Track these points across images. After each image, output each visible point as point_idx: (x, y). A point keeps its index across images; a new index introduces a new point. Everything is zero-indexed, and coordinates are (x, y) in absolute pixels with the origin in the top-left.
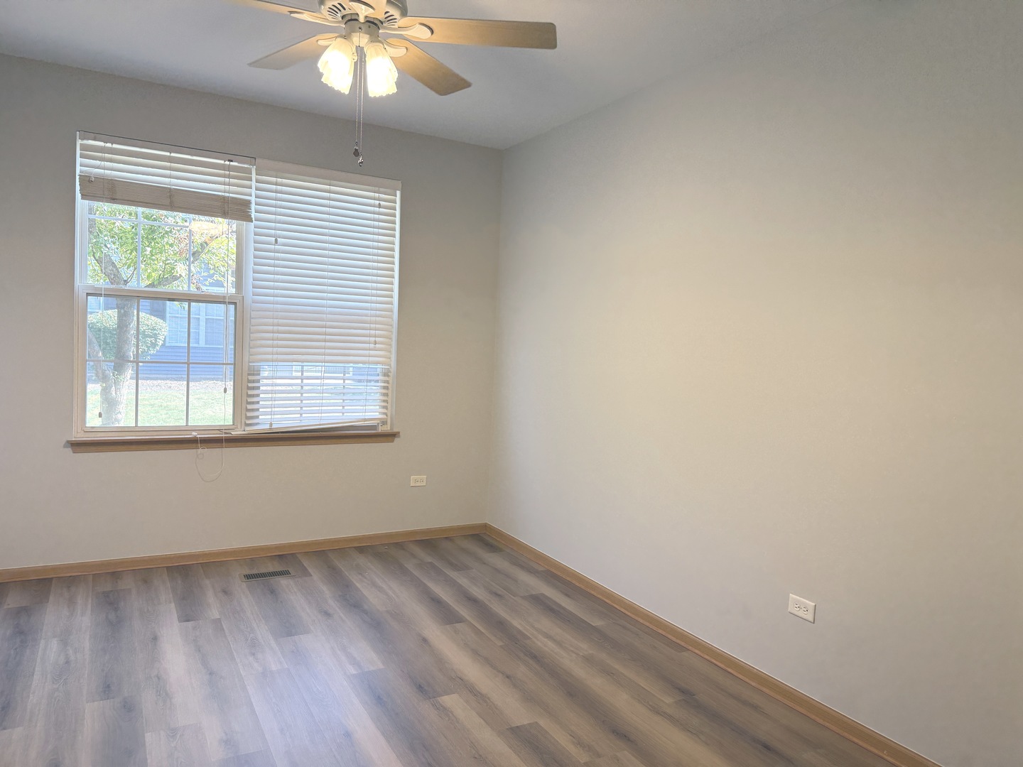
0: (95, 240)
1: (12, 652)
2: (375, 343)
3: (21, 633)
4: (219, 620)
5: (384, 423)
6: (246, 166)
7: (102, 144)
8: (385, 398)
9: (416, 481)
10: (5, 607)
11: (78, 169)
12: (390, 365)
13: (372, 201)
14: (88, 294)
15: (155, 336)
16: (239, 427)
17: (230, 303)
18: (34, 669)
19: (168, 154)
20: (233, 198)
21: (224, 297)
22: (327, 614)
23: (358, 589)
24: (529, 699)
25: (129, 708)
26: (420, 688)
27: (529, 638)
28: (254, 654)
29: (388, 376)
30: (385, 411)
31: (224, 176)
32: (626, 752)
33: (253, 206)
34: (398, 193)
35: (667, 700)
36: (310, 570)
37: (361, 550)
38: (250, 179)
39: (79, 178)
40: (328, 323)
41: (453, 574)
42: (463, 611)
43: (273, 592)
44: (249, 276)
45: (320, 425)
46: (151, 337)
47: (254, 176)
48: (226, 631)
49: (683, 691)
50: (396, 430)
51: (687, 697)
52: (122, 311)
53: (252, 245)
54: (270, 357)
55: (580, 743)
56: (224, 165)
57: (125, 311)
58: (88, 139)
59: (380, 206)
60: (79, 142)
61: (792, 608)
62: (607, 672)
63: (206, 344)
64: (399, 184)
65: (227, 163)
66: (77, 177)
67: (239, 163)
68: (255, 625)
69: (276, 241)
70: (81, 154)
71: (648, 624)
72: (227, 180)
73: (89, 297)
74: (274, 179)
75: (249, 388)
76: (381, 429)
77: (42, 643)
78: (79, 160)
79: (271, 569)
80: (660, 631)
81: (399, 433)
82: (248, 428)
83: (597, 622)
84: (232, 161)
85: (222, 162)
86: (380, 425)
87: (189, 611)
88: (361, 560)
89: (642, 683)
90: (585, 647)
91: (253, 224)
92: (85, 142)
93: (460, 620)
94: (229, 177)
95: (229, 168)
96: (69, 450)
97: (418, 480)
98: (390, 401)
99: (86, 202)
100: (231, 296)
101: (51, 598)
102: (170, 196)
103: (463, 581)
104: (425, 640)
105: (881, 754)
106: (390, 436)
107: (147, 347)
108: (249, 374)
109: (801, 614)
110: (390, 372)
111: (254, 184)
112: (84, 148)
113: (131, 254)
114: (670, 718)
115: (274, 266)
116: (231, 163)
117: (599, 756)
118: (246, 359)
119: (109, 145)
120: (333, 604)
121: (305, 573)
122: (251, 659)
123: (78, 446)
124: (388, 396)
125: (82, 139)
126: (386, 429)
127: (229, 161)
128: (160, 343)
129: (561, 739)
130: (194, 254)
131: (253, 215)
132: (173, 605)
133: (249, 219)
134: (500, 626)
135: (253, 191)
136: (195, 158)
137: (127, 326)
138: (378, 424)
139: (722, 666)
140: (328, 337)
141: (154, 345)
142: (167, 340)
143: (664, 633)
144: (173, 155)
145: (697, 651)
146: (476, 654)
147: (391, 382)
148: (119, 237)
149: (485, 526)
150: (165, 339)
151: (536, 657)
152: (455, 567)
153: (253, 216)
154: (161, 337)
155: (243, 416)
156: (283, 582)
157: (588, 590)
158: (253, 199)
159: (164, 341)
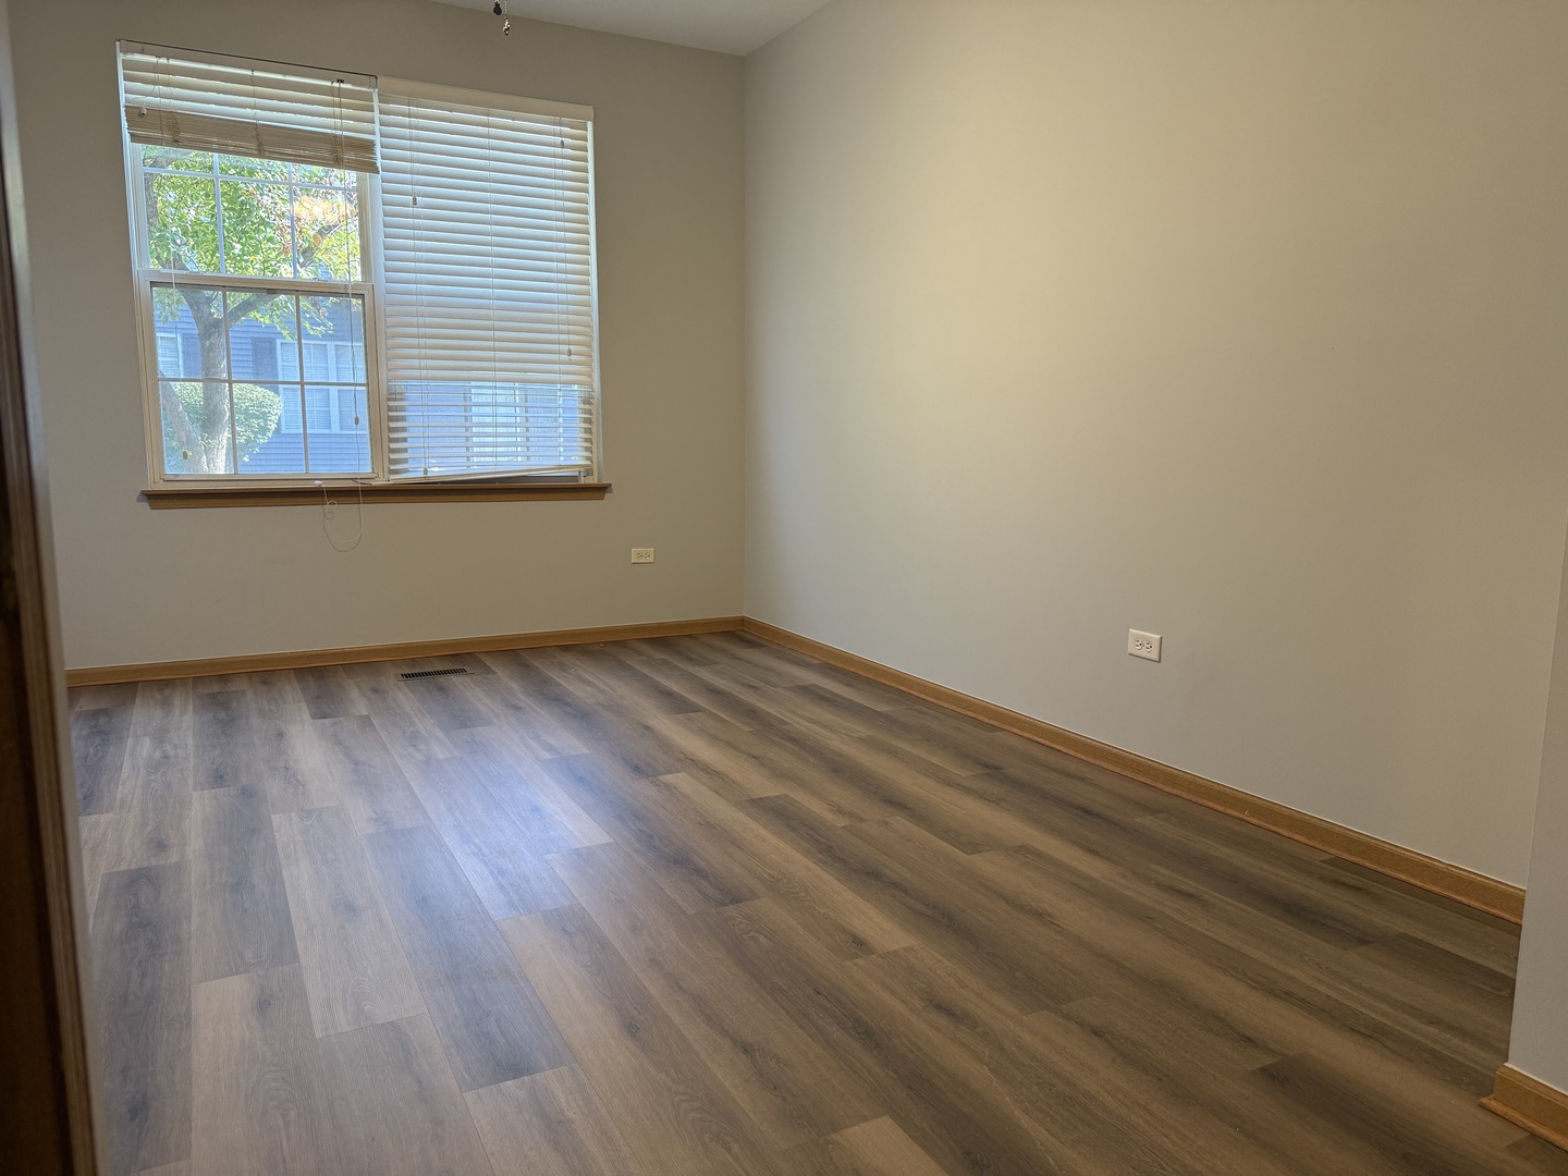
0: (158, 234)
1: (91, 750)
2: (570, 353)
3: (100, 733)
4: (367, 717)
5: (589, 472)
6: (364, 89)
7: (153, 59)
8: (588, 436)
9: (640, 556)
10: (78, 709)
11: (123, 97)
12: (591, 386)
13: (551, 139)
14: (153, 284)
15: (264, 416)
16: (381, 475)
17: (355, 296)
18: (122, 764)
19: (249, 73)
20: (346, 137)
21: (346, 287)
22: (517, 708)
23: (558, 684)
24: (779, 774)
25: (248, 794)
26: (637, 769)
27: (789, 724)
28: (415, 746)
29: (590, 404)
30: (588, 454)
31: (333, 105)
32: (899, 818)
33: (378, 150)
34: (590, 125)
35: (962, 773)
36: (494, 669)
37: (566, 648)
38: (371, 109)
39: (126, 111)
40: (497, 323)
41: (690, 668)
42: (699, 701)
43: (441, 689)
44: (379, 254)
45: (496, 473)
46: (258, 418)
47: (376, 103)
48: (377, 727)
49: (986, 766)
50: (605, 482)
51: (993, 771)
52: (208, 343)
53: (380, 208)
54: (416, 373)
55: (839, 811)
56: (332, 88)
57: (211, 344)
58: (133, 52)
59: (562, 145)
60: (121, 57)
61: (1132, 648)
62: (892, 752)
63: (341, 428)
64: (590, 110)
65: (336, 85)
66: (123, 110)
67: (354, 84)
68: (416, 720)
69: (415, 200)
70: (124, 74)
71: (954, 708)
72: (337, 110)
73: (154, 289)
74: (405, 108)
75: (391, 419)
76: (583, 481)
77: (130, 742)
78: (122, 84)
79: (439, 668)
80: (969, 714)
81: (610, 485)
82: (392, 477)
83: (882, 708)
84: (342, 82)
85: (329, 84)
86: (582, 475)
87: (325, 707)
88: (567, 658)
89: (934, 760)
90: (862, 730)
91: (379, 176)
92: (130, 57)
93: (696, 709)
94: (340, 105)
95: (340, 93)
96: (145, 505)
97: (642, 554)
98: (594, 441)
99: (140, 146)
100: (356, 285)
101: (138, 701)
102: (258, 135)
103: (705, 674)
104: (647, 728)
105: (1240, 815)
106: (599, 490)
107: (253, 432)
108: (389, 399)
109: (1143, 653)
110: (593, 398)
111: (376, 115)
112: (128, 65)
113: (212, 256)
114: (967, 790)
115: (414, 238)
116: (342, 85)
117: (862, 820)
118: (383, 376)
119: (163, 61)
120: (524, 700)
121: (488, 670)
122: (411, 750)
123: (156, 499)
124: (591, 433)
125: (125, 52)
126: (593, 480)
127: (338, 81)
128: (273, 426)
129: (816, 807)
130: (304, 252)
131: (379, 162)
132: (304, 705)
133: (372, 168)
134: (752, 714)
135: (377, 127)
136: (289, 78)
137: (216, 366)
138: (580, 472)
139: (1047, 743)
140: (497, 344)
141: (263, 430)
142: (283, 424)
143: (973, 715)
144: (256, 74)
145: (1015, 730)
146: (714, 739)
147: (594, 412)
148: (192, 232)
149: (743, 621)
150: (279, 420)
151: (796, 741)
152: (696, 662)
153: (379, 165)
154: (273, 418)
155: (386, 461)
156: (455, 679)
157: (878, 679)
158: (377, 139)
159: (279, 424)
